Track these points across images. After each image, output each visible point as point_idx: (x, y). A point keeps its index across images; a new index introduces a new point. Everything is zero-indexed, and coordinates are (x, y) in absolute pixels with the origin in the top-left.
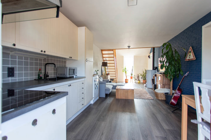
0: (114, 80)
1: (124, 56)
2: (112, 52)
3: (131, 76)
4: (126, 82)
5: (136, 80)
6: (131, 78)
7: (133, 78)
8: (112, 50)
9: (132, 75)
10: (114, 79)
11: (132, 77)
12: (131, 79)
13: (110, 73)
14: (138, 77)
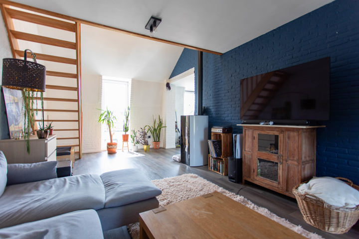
0: (72, 151)
1: (103, 77)
2: (70, 37)
3: (124, 133)
4: (111, 153)
5: (138, 142)
6: (125, 138)
7: (130, 139)
8: (74, 28)
9: (126, 129)
10: (69, 148)
11: (128, 135)
12: (125, 143)
13: (55, 125)
14: (144, 135)
